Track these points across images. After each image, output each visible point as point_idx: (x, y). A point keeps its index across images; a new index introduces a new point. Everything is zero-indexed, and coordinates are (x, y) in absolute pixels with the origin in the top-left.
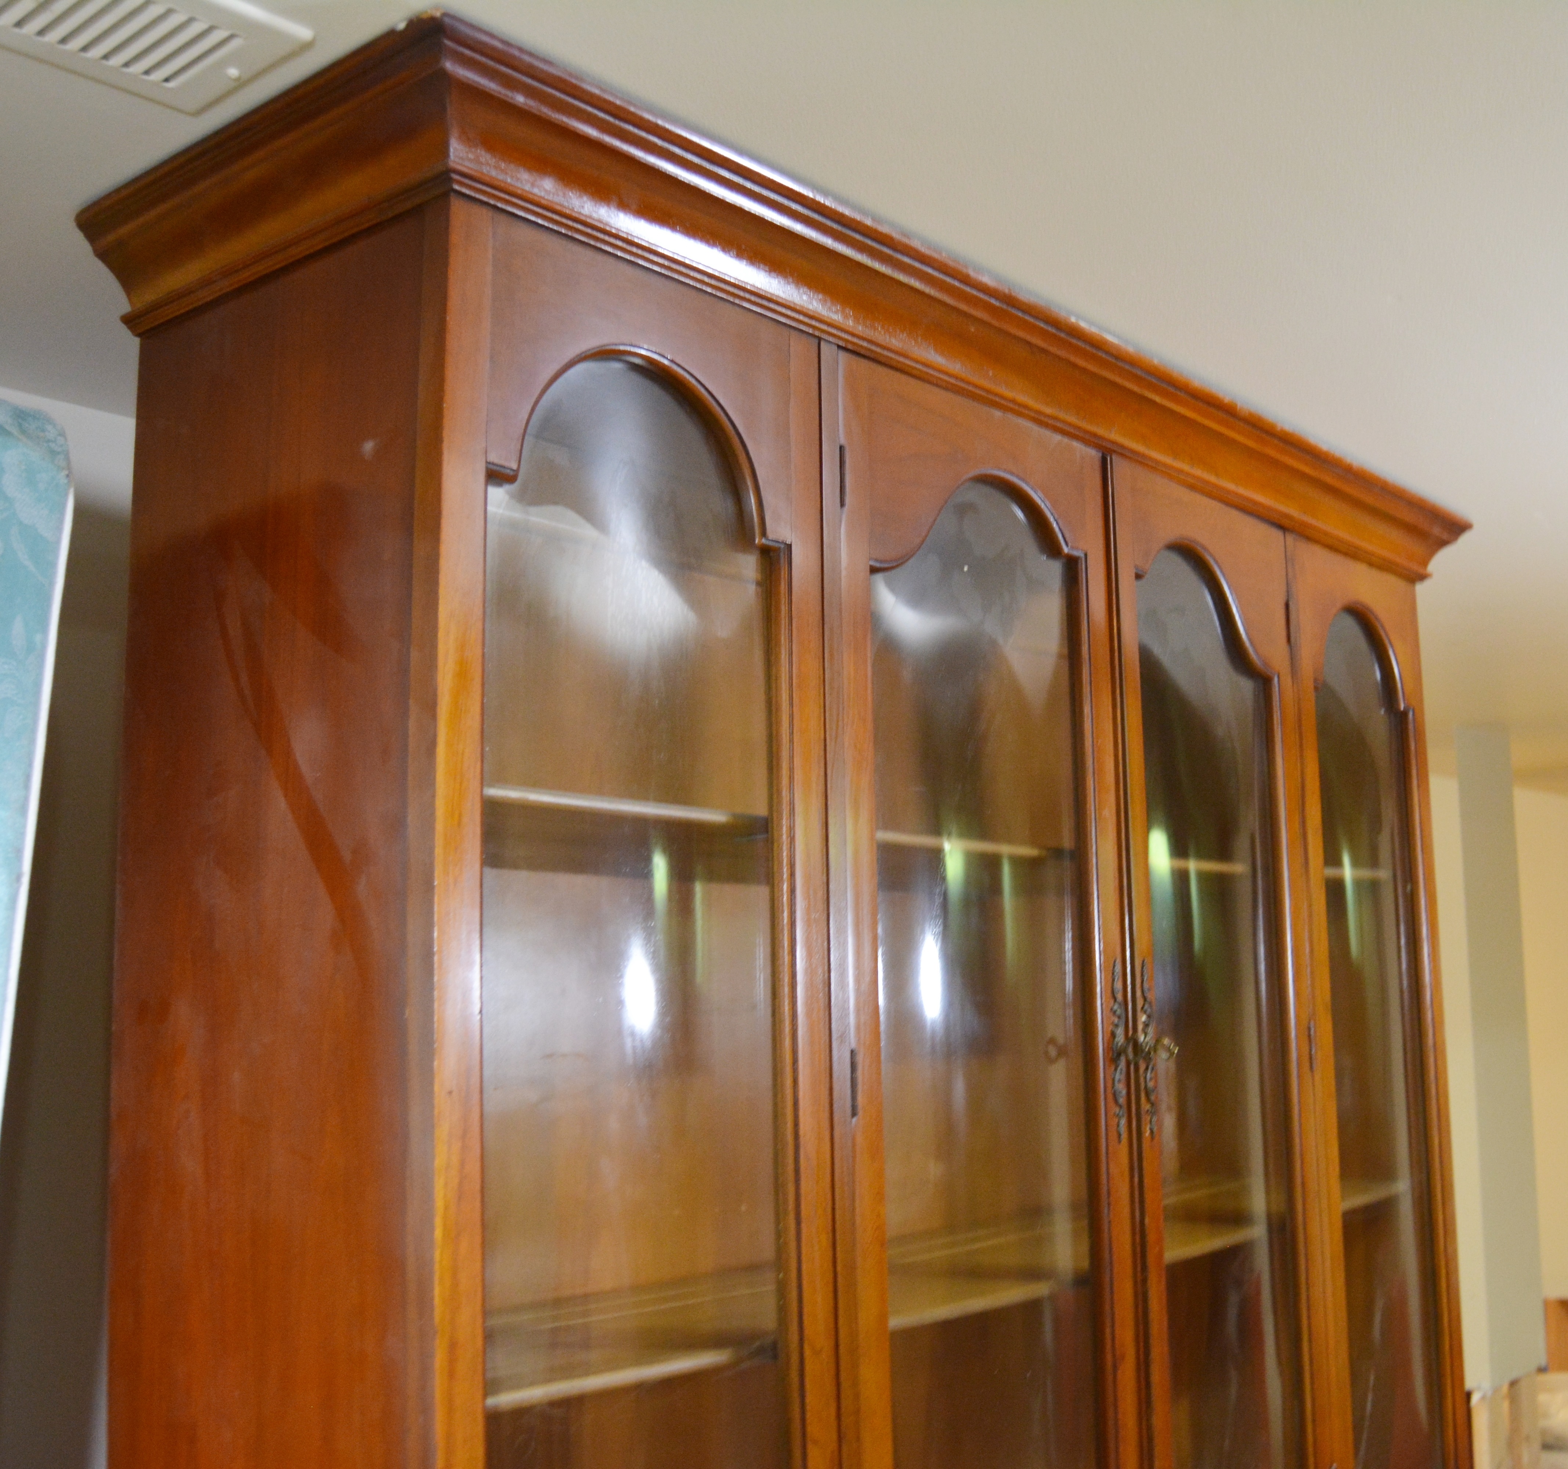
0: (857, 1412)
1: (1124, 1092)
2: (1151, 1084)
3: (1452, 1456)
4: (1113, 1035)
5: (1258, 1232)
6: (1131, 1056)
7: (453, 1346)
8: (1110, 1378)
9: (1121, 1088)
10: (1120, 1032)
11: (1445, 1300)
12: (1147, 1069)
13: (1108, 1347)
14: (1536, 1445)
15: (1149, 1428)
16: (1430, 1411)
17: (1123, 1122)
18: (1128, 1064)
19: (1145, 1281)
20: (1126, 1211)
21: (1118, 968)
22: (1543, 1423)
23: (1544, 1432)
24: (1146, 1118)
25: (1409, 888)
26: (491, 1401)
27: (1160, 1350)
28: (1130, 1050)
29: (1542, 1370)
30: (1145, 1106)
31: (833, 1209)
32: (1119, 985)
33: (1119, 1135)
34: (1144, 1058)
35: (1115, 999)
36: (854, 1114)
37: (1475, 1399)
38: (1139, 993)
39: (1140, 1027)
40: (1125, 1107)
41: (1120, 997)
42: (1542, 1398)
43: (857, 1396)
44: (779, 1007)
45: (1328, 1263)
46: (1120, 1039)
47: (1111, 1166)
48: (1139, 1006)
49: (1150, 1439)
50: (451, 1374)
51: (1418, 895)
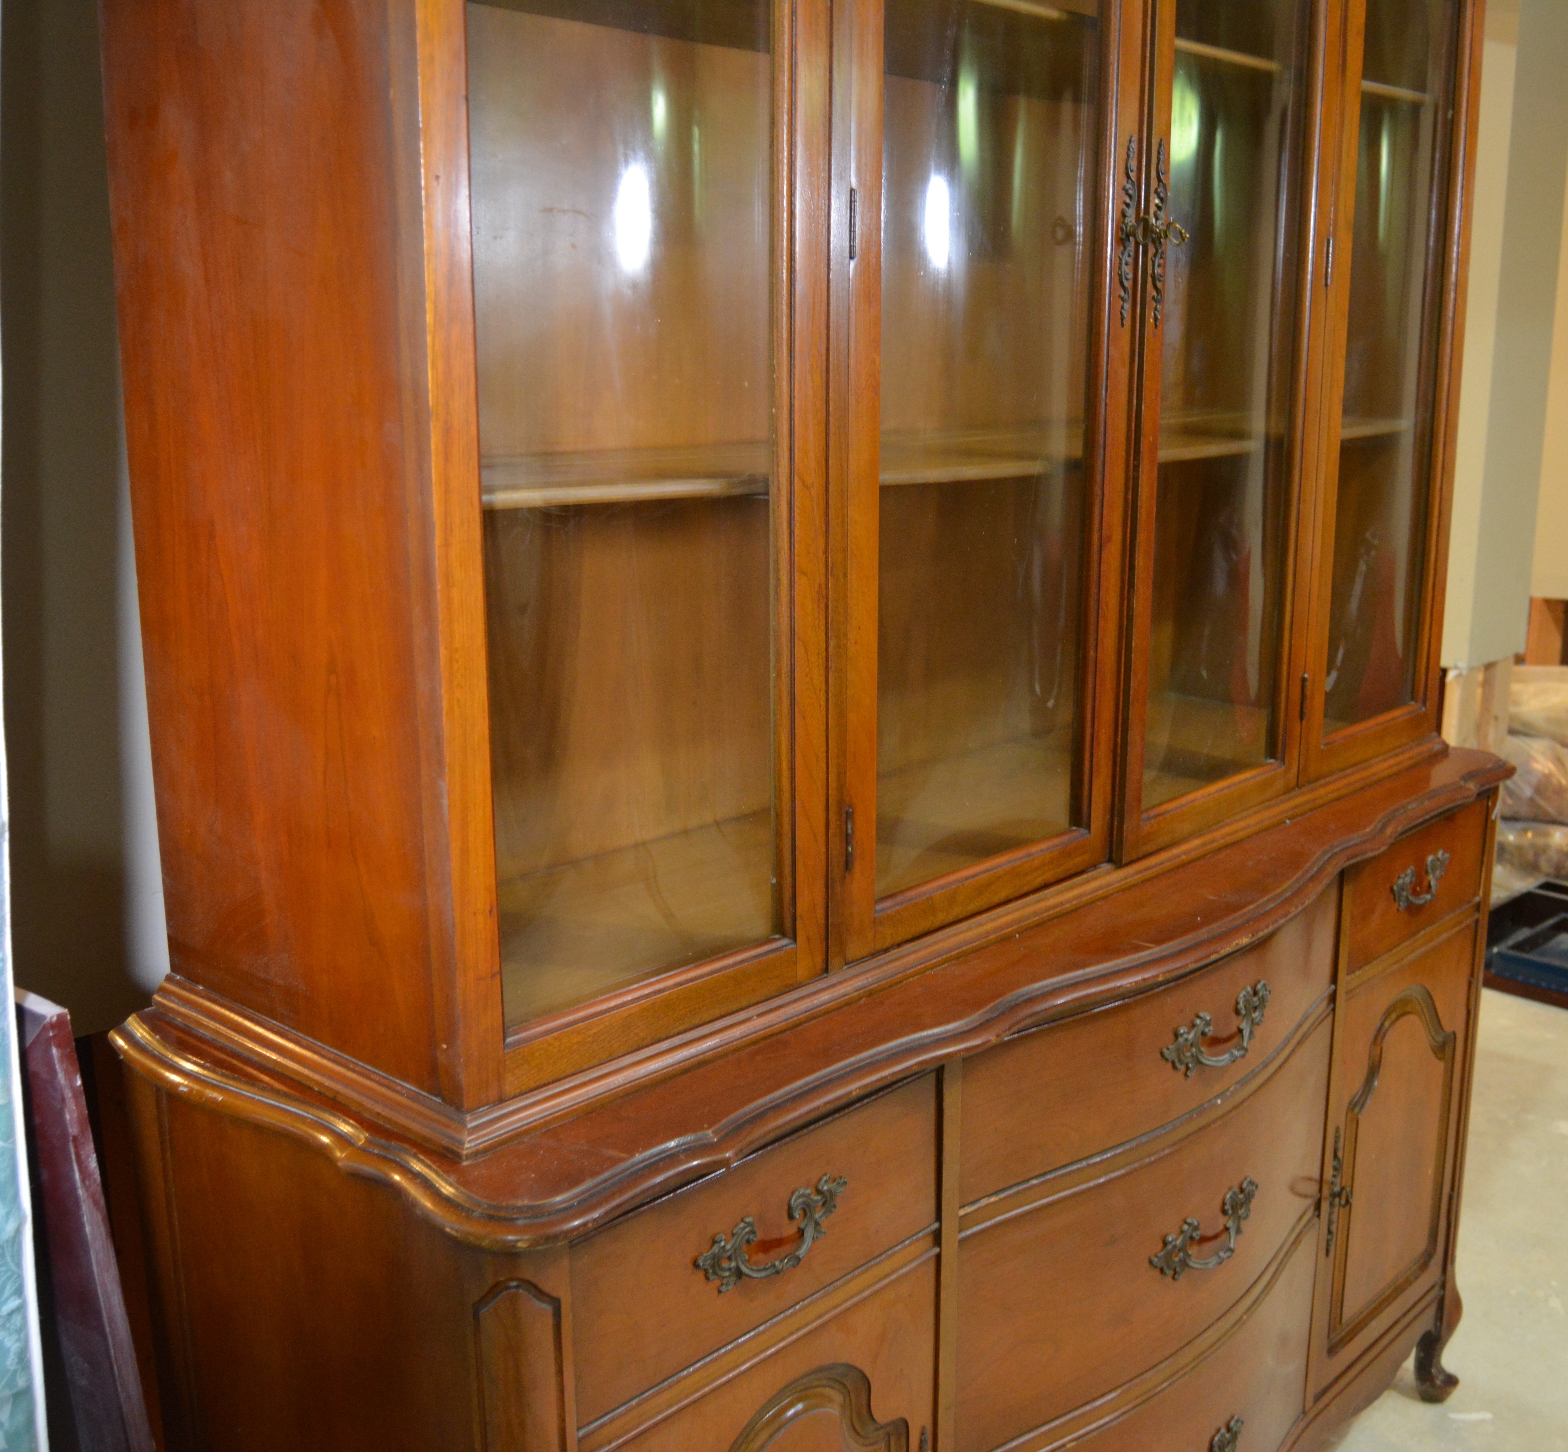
0: (845, 550)
1: (1130, 276)
2: (1158, 271)
3: (1422, 689)
4: (1124, 215)
5: (1255, 446)
6: (1140, 238)
7: (447, 431)
8: (1095, 558)
9: (1128, 270)
10: (1131, 212)
11: (1432, 572)
12: (1155, 255)
13: (1096, 526)
14: (1503, 727)
15: (1130, 608)
16: (1406, 642)
17: (1127, 306)
18: (1137, 244)
19: (1136, 468)
20: (1123, 397)
21: (1134, 145)
22: (1513, 709)
23: (1512, 718)
24: (1151, 304)
25: (1450, 114)
26: (485, 498)
27: (1146, 537)
28: (1140, 233)
29: (1519, 660)
30: (1151, 292)
31: (828, 349)
32: (1133, 164)
33: (1122, 318)
34: (1153, 242)
35: (1128, 177)
36: (851, 258)
37: (1451, 676)
38: (1153, 174)
39: (1152, 209)
40: (1130, 292)
41: (1133, 175)
42: (1516, 687)
43: (845, 534)
44: (777, 136)
45: (1321, 482)
46: (1131, 220)
47: (1111, 349)
48: (1152, 189)
49: (1130, 619)
50: (447, 457)
51: (1459, 121)
